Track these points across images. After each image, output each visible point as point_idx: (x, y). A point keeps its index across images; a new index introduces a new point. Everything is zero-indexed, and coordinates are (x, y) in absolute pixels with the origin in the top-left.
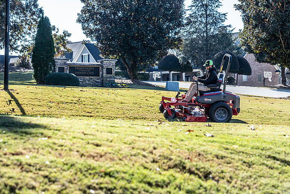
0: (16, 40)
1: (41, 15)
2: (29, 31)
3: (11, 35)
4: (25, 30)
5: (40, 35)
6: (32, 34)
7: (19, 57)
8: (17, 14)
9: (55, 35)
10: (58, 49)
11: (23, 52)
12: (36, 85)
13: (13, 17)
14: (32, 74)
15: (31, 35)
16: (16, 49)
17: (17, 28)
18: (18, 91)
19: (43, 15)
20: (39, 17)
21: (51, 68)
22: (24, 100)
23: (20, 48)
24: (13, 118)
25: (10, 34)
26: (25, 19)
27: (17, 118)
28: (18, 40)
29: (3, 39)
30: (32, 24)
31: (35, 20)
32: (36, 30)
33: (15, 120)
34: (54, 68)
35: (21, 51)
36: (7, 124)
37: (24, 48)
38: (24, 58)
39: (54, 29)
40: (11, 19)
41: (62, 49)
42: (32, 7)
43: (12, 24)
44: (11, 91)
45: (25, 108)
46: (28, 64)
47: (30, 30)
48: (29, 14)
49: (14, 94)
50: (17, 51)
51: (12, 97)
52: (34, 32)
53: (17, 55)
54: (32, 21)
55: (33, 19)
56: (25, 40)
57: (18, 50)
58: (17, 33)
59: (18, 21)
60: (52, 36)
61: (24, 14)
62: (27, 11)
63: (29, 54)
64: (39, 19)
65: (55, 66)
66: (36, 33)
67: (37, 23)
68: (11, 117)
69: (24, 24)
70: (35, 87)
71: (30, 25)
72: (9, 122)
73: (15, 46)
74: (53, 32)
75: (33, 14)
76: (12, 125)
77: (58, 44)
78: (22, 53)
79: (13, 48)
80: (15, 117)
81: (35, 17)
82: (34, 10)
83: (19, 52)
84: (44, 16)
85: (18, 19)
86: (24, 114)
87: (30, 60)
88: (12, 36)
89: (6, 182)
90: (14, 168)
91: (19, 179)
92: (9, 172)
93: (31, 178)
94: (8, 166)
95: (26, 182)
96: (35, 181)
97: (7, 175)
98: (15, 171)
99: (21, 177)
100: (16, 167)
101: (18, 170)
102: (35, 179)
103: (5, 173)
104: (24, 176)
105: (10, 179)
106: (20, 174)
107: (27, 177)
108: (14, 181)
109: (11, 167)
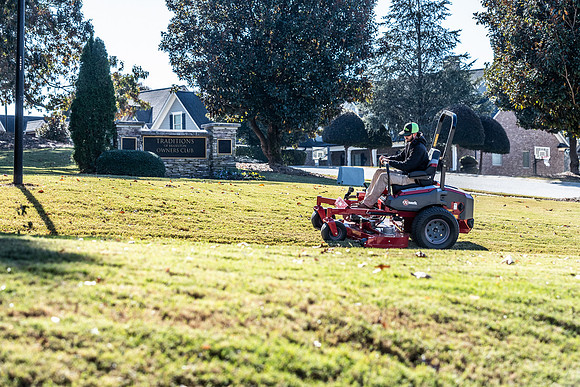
0: (38, 84)
1: (88, 35)
2: (64, 68)
3: (29, 76)
4: (56, 66)
5: (85, 76)
6: (70, 74)
7: (45, 119)
8: (41, 33)
9: (117, 76)
10: (123, 102)
11: (52, 108)
12: (78, 175)
13: (33, 40)
14: (70, 153)
15: (69, 76)
16: (38, 103)
17: (40, 61)
18: (42, 188)
19: (92, 34)
20: (84, 39)
21: (108, 141)
22: (55, 205)
23: (46, 102)
24: (29, 241)
25: (26, 72)
26: (56, 43)
27: (35, 242)
28: (43, 84)
29: (12, 83)
30: (70, 52)
31: (76, 46)
32: (78, 65)
33: (33, 246)
34: (115, 141)
35: (49, 108)
36: (16, 255)
37: (55, 101)
38: (54, 122)
39: (114, 64)
40: (28, 44)
41: (131, 102)
42: (70, 19)
43: (29, 53)
44: (27, 187)
45: (56, 222)
46: (63, 133)
47: (66, 64)
48: (64, 34)
49: (35, 194)
50: (40, 107)
51: (31, 198)
52: (75, 69)
53: (41, 115)
54: (70, 47)
55: (72, 43)
56: (57, 86)
57: (43, 106)
58: (40, 71)
59: (43, 47)
60: (110, 77)
61: (55, 33)
62: (60, 27)
63: (65, 113)
64: (84, 44)
65: (115, 137)
66: (78, 71)
67: (79, 52)
68: (24, 241)
69: (54, 53)
70: (75, 178)
71: (67, 56)
72: (19, 251)
73: (37, 97)
74: (113, 70)
75: (73, 33)
76: (25, 256)
77: (122, 92)
78: (51, 112)
79: (33, 102)
80: (33, 239)
81: (75, 39)
82: (74, 25)
83: (44, 109)
84: (95, 37)
85: (43, 44)
86: (53, 232)
87: (67, 124)
88: (31, 77)
89: (12, 372)
90: (28, 343)
91: (38, 364)
92: (17, 351)
93: (62, 361)
94: (15, 337)
95: (52, 370)
96: (70, 368)
97: (14, 357)
98: (29, 348)
99: (43, 361)
100: (32, 340)
101: (36, 345)
102: (70, 366)
103: (10, 352)
104: (47, 359)
105: (21, 366)
106: (39, 355)
107: (54, 360)
108: (28, 369)
109: (22, 339)
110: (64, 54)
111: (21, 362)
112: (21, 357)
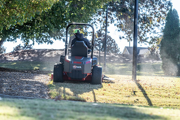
1: (170, 7)
4: (154, 23)
7: (149, 48)
8: (147, 6)
16: (145, 40)
26: (154, 12)
29: (132, 31)
30: (161, 16)
31: (164, 13)
32: (165, 22)
35: (150, 43)
37: (153, 40)
38: (153, 50)
44: (139, 82)
45: (152, 99)
46: (157, 56)
47: (159, 22)
48: (158, 7)
49: (142, 85)
52: (163, 24)
54: (161, 13)
55: (162, 11)
56: (154, 32)
58: (146, 25)
63: (158, 46)
64: (168, 12)
67: (165, 16)
69: (153, 16)
70: (162, 77)
75: (162, 6)
82: (163, 3)
84: (173, 9)
87: (159, 51)
88: (142, 28)
110: (158, 17)
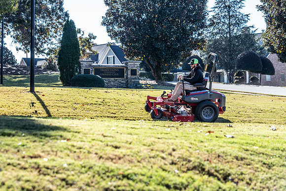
0: (42, 43)
1: (67, 18)
2: (55, 35)
4: (51, 33)
5: (65, 38)
6: (58, 37)
7: (46, 59)
8: (43, 17)
9: (81, 38)
10: (84, 51)
11: (49, 54)
12: (62, 87)
13: (40, 21)
14: (58, 76)
15: (58, 38)
16: (42, 52)
17: (43, 31)
18: (44, 93)
20: (65, 20)
21: (77, 70)
22: (50, 102)
23: (46, 51)
24: (34, 120)
26: (51, 23)
27: (38, 120)
28: (45, 43)
30: (58, 27)
31: (61, 24)
32: (62, 33)
33: (36, 123)
34: (80, 70)
35: (48, 54)
36: (27, 127)
37: (51, 51)
38: (50, 61)
39: (80, 32)
40: (37, 23)
41: (88, 51)
42: (58, 11)
43: (38, 28)
44: (37, 93)
45: (51, 110)
46: (55, 67)
47: (56, 33)
48: (54, 18)
50: (43, 54)
51: (38, 99)
52: (60, 35)
53: (44, 58)
54: (58, 24)
55: (59, 22)
56: (52, 43)
57: (45, 53)
58: (43, 36)
59: (45, 24)
60: (77, 39)
61: (50, 18)
62: (53, 15)
63: (56, 57)
64: (65, 23)
65: (80, 68)
66: (62, 36)
67: (62, 27)
68: (32, 120)
69: (50, 27)
70: (60, 88)
71: (56, 28)
73: (42, 49)
74: (79, 35)
75: (59, 17)
76: (32, 128)
77: (83, 46)
78: (49, 56)
79: (40, 52)
80: (36, 119)
81: (60, 20)
82: (60, 14)
83: (45, 55)
84: (70, 19)
85: (44, 23)
86: (49, 116)
87: (57, 62)
88: (39, 39)
89: (23, 186)
90: (31, 171)
91: (36, 182)
92: (26, 176)
93: (48, 181)
94: (25, 169)
95: (43, 185)
96: (52, 184)
97: (24, 178)
98: (32, 174)
99: (39, 180)
100: (33, 170)
101: (36, 173)
102: (52, 183)
103: (23, 176)
104: (41, 179)
105: (28, 183)
106: (37, 177)
107: (44, 180)
108: (31, 184)
109: (29, 170)
110: (55, 28)
111: (27, 181)
112: (28, 178)
